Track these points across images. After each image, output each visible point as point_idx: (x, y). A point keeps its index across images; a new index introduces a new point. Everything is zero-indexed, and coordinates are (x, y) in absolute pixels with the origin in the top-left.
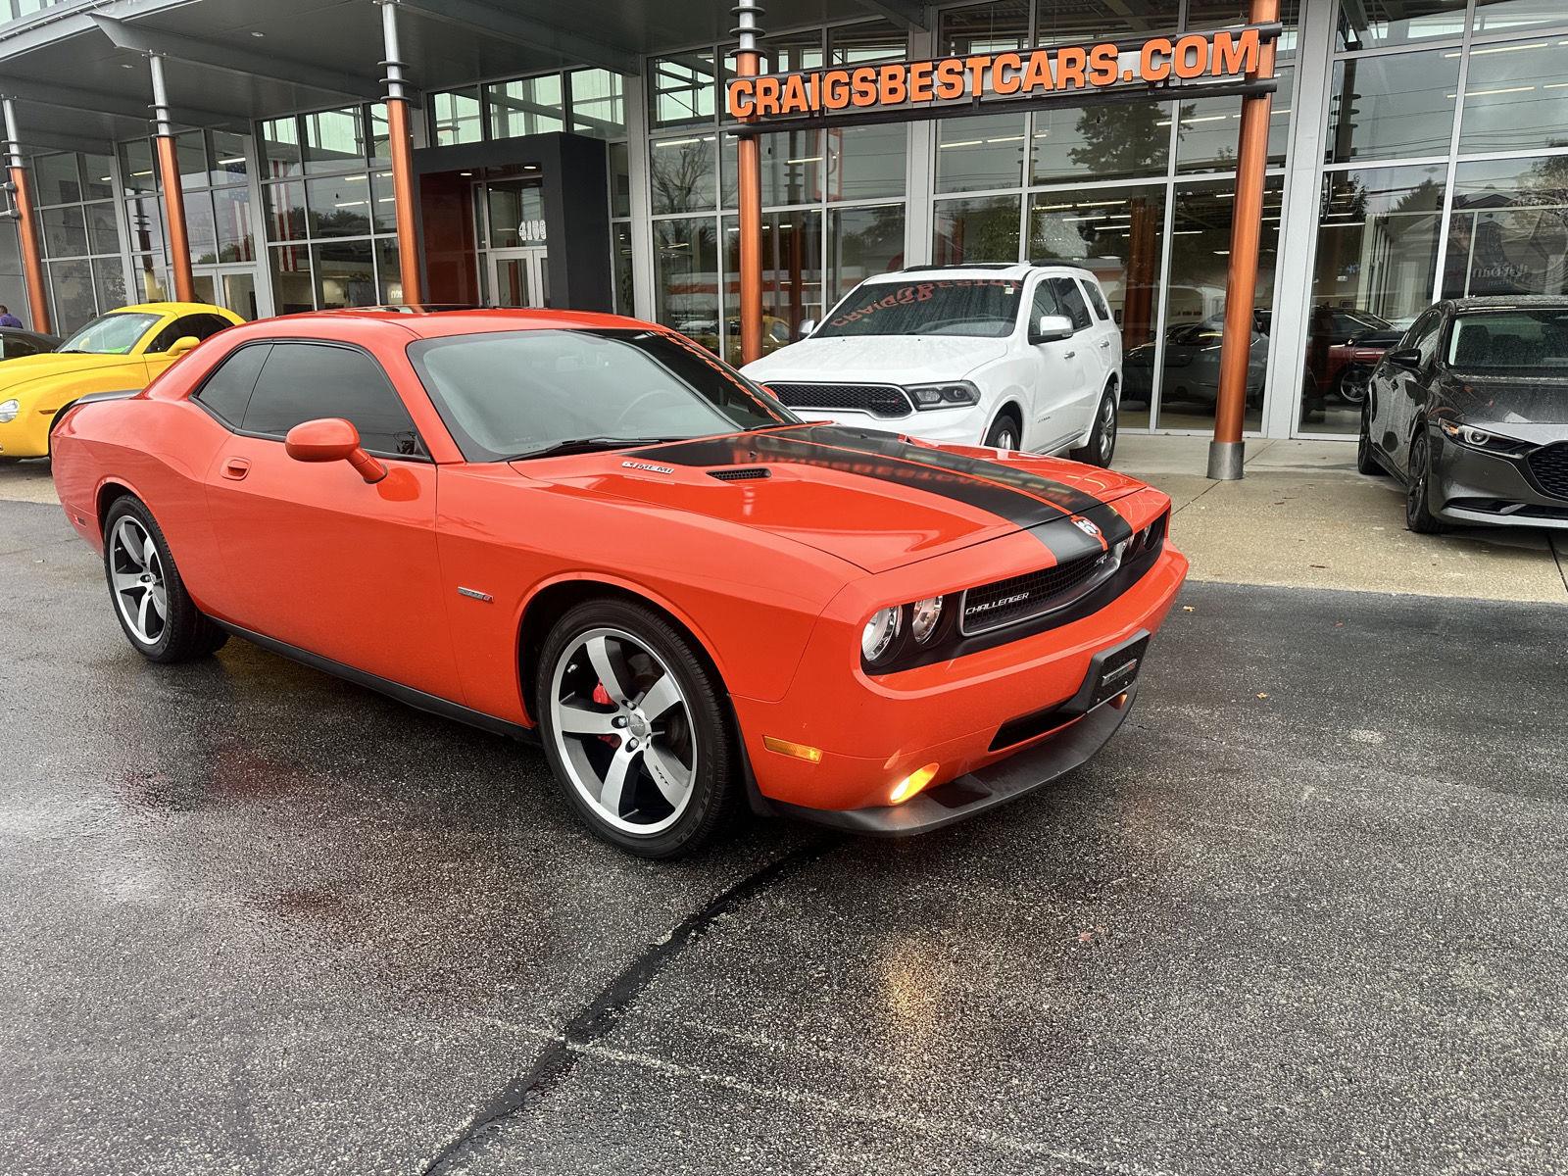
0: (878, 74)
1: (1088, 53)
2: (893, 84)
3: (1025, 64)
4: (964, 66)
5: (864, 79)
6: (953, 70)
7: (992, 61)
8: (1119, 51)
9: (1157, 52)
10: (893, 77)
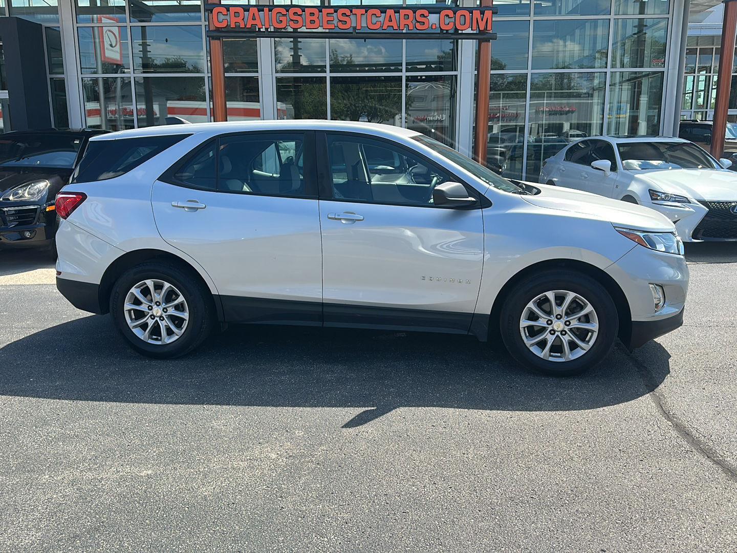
0: (304, 11)
1: (415, 12)
2: (312, 18)
3: (383, 15)
4: (351, 12)
5: (295, 13)
6: (345, 14)
7: (366, 12)
8: (429, 13)
9: (447, 16)
10: (312, 14)
